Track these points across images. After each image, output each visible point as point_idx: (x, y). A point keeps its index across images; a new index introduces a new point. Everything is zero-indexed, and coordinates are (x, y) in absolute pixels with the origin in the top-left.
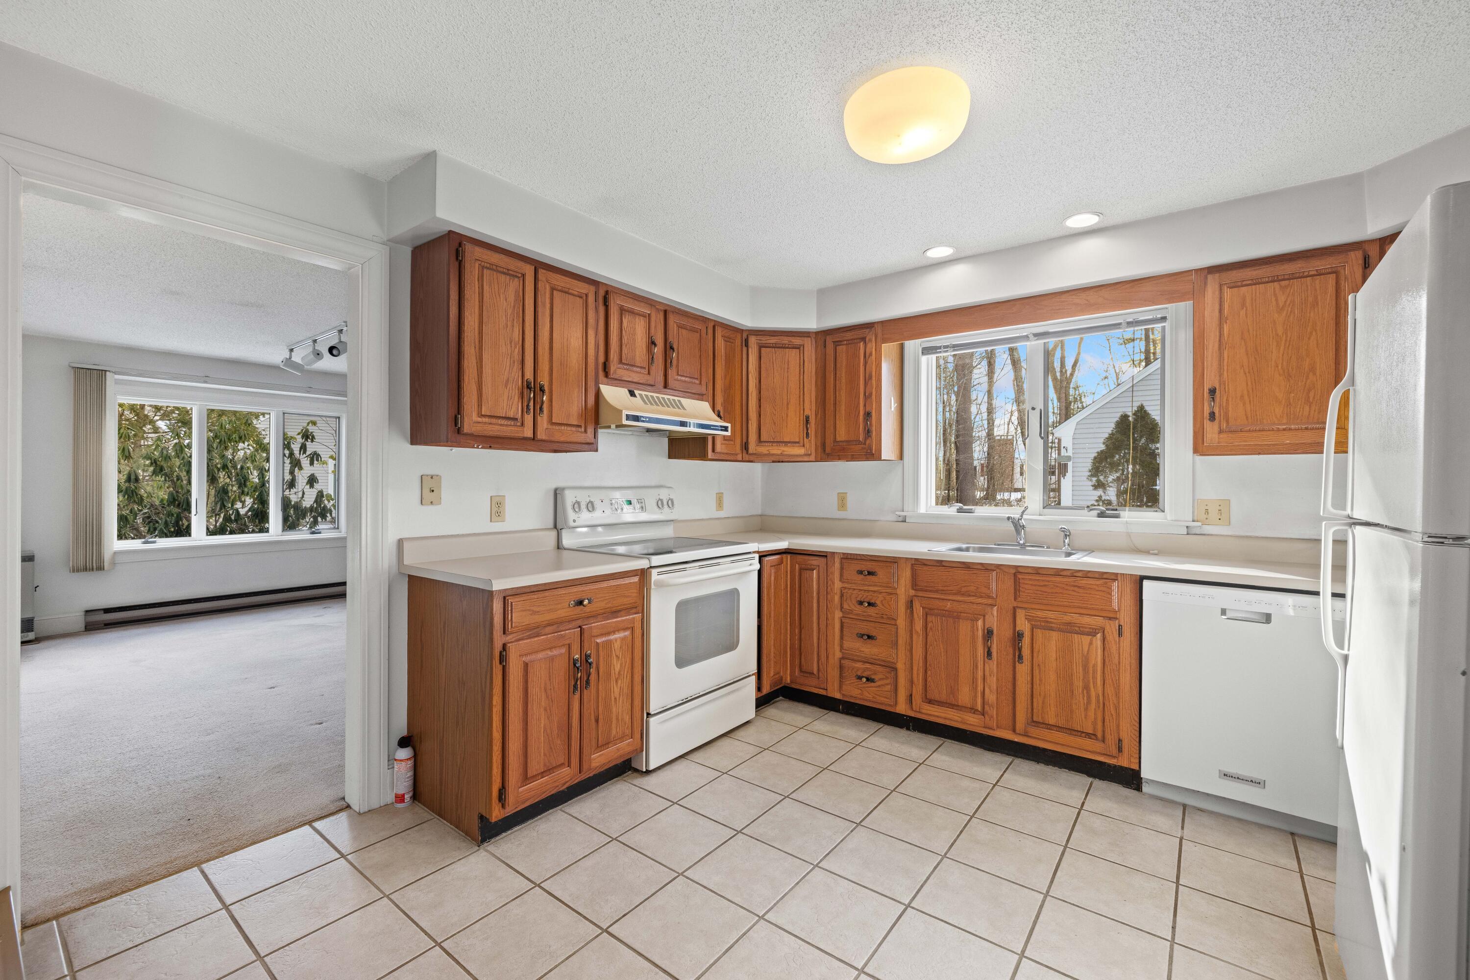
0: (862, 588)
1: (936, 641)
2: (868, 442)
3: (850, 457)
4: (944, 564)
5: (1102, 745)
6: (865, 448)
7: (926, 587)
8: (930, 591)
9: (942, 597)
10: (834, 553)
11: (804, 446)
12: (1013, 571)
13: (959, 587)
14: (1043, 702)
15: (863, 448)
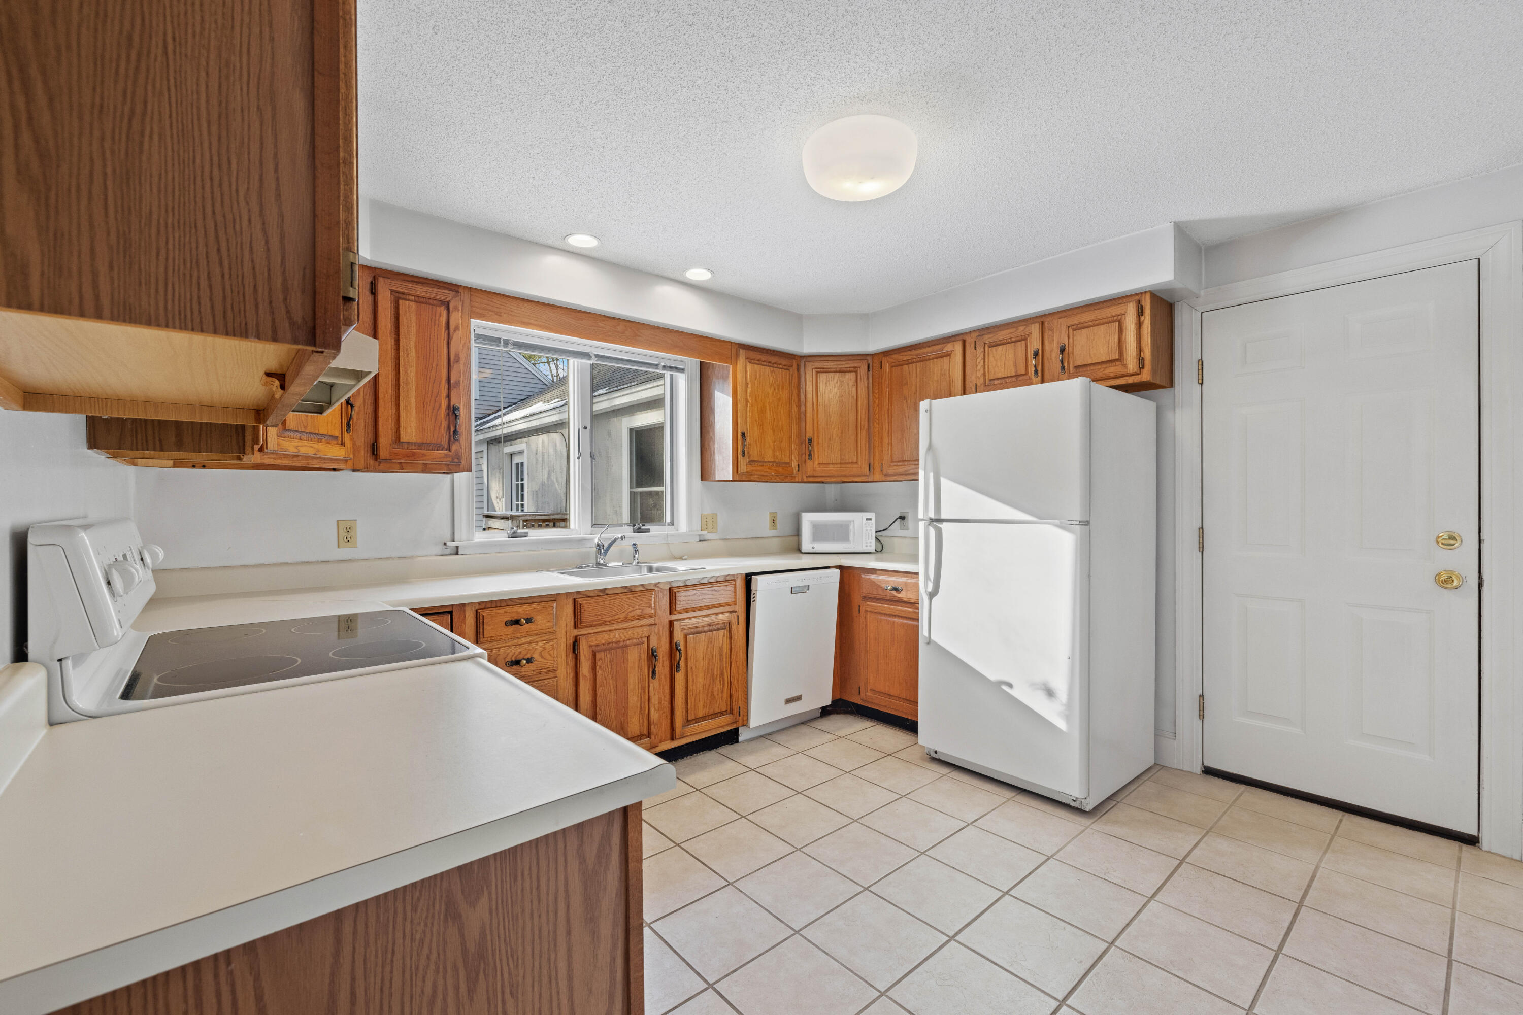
0: (509, 644)
1: (605, 679)
2: (454, 448)
3: (420, 466)
4: (608, 592)
5: (731, 716)
6: (449, 456)
7: (593, 621)
8: (596, 625)
9: (607, 628)
10: (464, 605)
11: (342, 444)
12: (668, 587)
13: (626, 613)
14: (695, 700)
15: (446, 456)
